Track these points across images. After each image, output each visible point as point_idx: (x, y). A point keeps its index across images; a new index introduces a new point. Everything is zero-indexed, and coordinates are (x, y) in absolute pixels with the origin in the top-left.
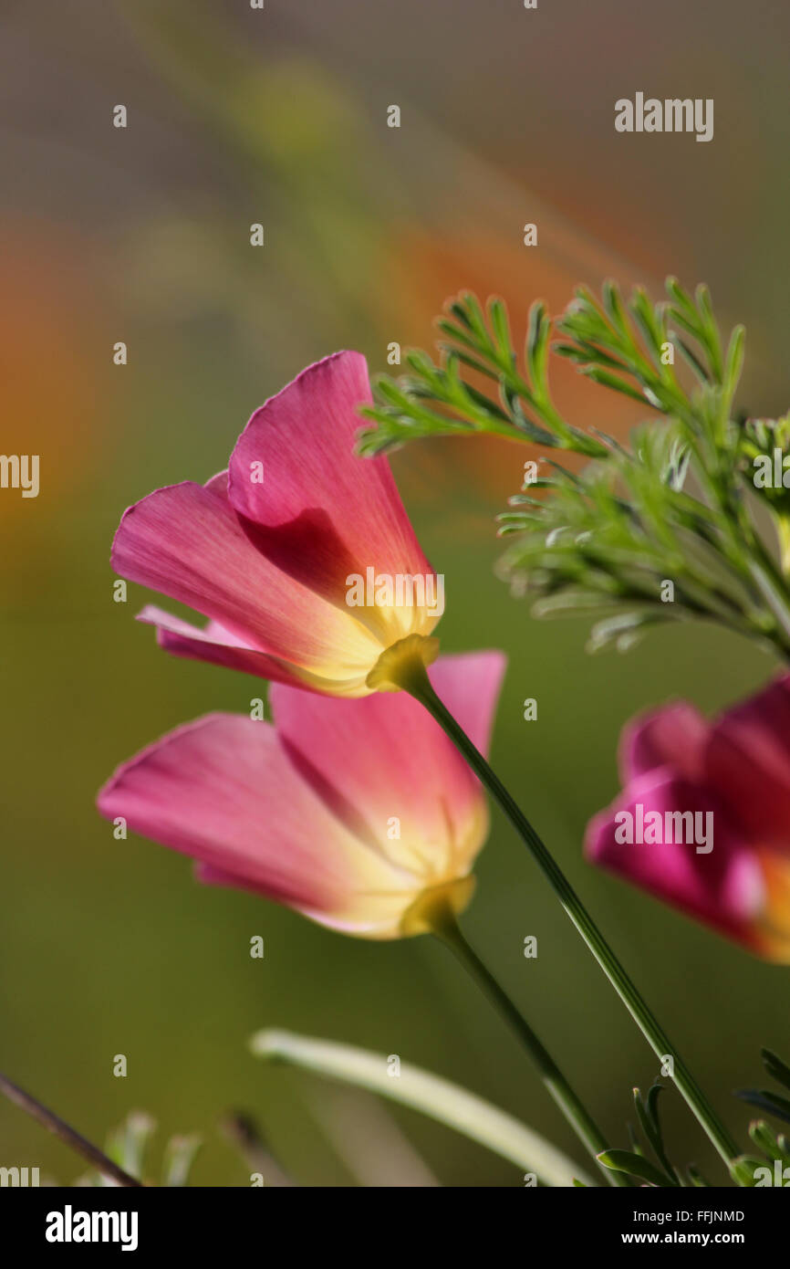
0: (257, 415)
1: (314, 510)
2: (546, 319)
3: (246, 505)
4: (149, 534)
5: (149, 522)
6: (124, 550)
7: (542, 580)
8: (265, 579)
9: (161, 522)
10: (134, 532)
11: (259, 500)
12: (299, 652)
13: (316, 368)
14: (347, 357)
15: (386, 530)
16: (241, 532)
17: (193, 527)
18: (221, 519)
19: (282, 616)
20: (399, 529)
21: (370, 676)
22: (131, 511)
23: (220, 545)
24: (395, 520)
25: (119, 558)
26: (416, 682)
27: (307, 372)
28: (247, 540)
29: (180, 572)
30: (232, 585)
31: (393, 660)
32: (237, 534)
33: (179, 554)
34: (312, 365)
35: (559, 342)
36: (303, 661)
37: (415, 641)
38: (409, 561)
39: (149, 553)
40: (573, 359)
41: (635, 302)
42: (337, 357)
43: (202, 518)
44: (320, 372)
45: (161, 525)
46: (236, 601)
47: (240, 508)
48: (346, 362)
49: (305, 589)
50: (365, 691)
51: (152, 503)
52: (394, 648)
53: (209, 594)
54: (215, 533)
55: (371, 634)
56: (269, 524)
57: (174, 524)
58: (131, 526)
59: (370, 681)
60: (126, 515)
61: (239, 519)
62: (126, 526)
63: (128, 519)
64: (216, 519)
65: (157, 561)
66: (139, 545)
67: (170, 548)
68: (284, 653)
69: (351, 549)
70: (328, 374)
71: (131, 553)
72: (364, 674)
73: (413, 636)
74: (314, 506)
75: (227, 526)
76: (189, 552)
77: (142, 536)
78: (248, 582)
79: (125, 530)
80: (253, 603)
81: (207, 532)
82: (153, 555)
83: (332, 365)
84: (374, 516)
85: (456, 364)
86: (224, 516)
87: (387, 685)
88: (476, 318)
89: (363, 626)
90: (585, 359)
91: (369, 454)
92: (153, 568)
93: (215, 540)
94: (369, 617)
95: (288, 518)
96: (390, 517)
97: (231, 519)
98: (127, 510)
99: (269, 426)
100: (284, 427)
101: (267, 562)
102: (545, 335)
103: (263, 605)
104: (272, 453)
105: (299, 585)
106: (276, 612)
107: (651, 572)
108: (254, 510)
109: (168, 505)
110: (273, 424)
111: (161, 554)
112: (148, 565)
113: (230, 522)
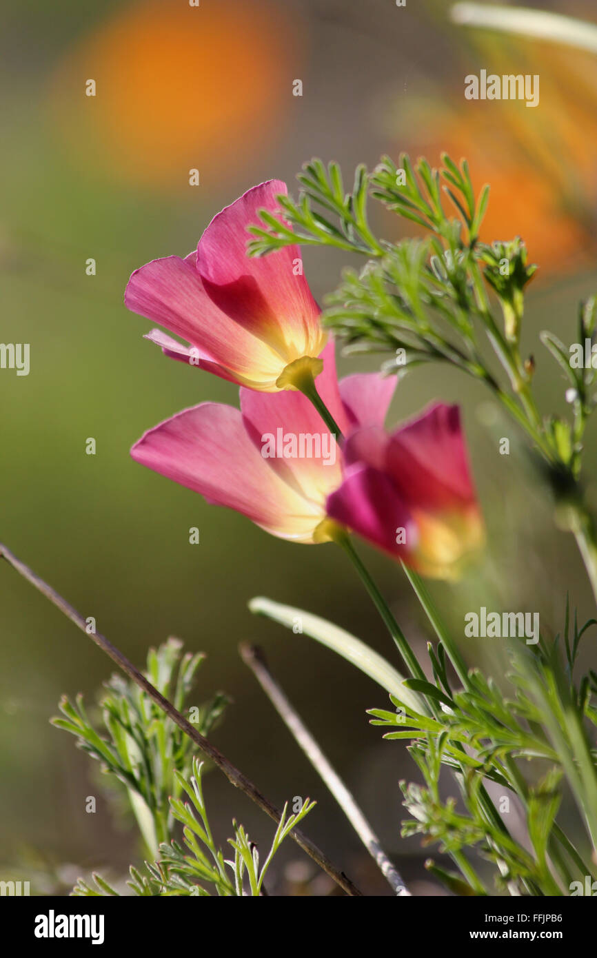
0: (217, 217)
1: (247, 276)
2: (366, 176)
3: (207, 272)
4: (146, 287)
5: (146, 279)
6: (132, 296)
7: (345, 333)
8: (215, 318)
9: (154, 280)
10: (138, 285)
11: (215, 270)
12: (235, 363)
13: (255, 189)
14: (275, 183)
15: (292, 292)
16: (203, 289)
17: (174, 284)
18: (191, 280)
19: (225, 341)
20: (300, 291)
21: (278, 381)
22: (136, 272)
23: (190, 296)
24: (298, 284)
25: (128, 300)
26: (307, 385)
27: (249, 192)
28: (206, 294)
29: (166, 312)
30: (195, 320)
31: (292, 371)
32: (200, 290)
33: (165, 301)
34: (253, 188)
35: (373, 191)
36: (238, 369)
37: (307, 361)
38: (305, 311)
39: (146, 298)
40: (383, 201)
41: (418, 167)
42: (268, 183)
43: (180, 279)
44: (258, 192)
45: (154, 282)
46: (198, 331)
47: (203, 274)
48: (274, 187)
49: (239, 326)
50: (275, 389)
51: (149, 268)
52: (293, 364)
53: (182, 325)
54: (187, 289)
55: (279, 355)
56: (220, 284)
57: (162, 282)
58: (136, 281)
59: (278, 383)
60: (133, 275)
61: (203, 281)
62: (133, 282)
63: (134, 277)
64: (188, 280)
65: (152, 304)
66: (141, 293)
67: (159, 296)
68: (228, 364)
69: (269, 303)
70: (262, 193)
71: (136, 298)
72: (275, 379)
73: (306, 357)
74: (247, 274)
75: (194, 284)
76: (171, 299)
77: (143, 288)
78: (205, 320)
79: (132, 284)
80: (208, 333)
81: (182, 288)
82: (148, 299)
83: (265, 188)
84: (285, 282)
85: (308, 202)
86: (194, 279)
87: (290, 386)
88: (322, 174)
89: (274, 350)
90: (390, 200)
91: (257, 255)
92: (149, 308)
93: (187, 293)
94: (279, 346)
95: (231, 280)
96: (295, 284)
97: (198, 280)
98: (134, 272)
99: (224, 224)
100: (233, 225)
101: (217, 308)
102: (365, 186)
103: (214, 334)
104: (224, 241)
105: (236, 323)
106: (221, 339)
107: (414, 333)
108: (212, 276)
109: (160, 270)
110: (227, 224)
111: (154, 300)
112: (144, 305)
113: (196, 281)
